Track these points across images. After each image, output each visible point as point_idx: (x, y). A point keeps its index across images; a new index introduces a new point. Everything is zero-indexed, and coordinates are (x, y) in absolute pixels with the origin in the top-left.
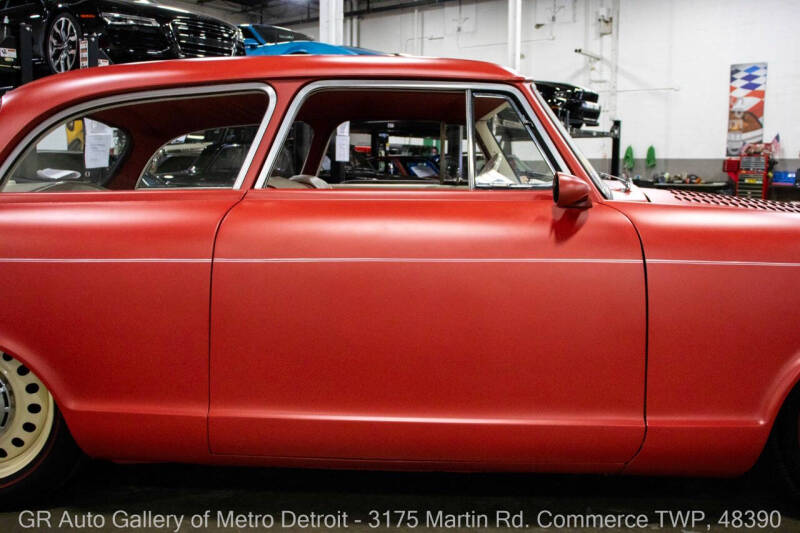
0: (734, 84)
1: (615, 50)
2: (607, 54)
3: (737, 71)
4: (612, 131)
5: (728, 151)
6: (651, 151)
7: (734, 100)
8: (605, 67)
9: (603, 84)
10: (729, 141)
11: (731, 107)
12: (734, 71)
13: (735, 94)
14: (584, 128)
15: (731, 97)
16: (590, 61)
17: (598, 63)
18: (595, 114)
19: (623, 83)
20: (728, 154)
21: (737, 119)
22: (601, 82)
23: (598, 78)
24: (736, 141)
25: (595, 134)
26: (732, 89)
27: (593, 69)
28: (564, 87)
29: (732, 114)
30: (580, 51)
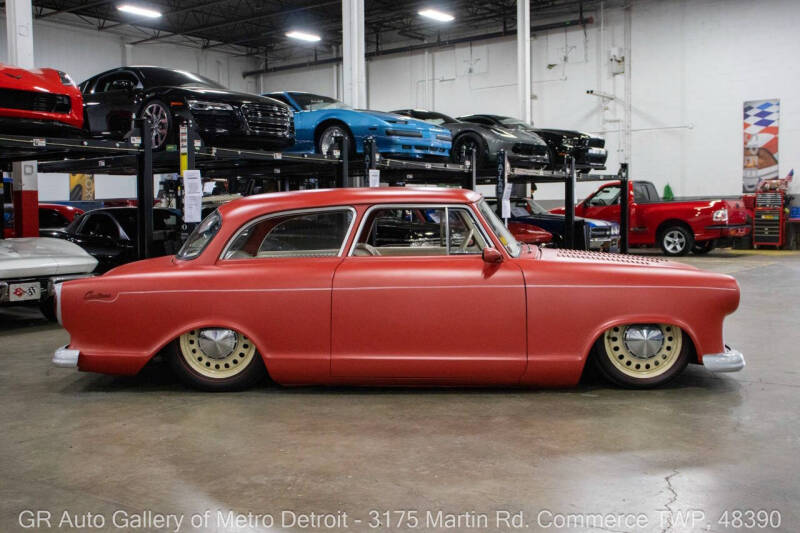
0: (748, 121)
1: (628, 90)
2: (620, 94)
3: (750, 108)
4: (620, 174)
5: (744, 188)
6: (668, 189)
7: (748, 137)
8: (619, 108)
9: (617, 124)
10: (744, 178)
11: (745, 143)
12: (747, 108)
13: (749, 130)
14: (593, 172)
15: (745, 134)
16: (604, 101)
17: (612, 101)
18: (602, 159)
19: (636, 122)
20: (745, 191)
21: (752, 155)
22: (615, 121)
23: (611, 118)
24: (752, 178)
25: (601, 178)
26: (746, 126)
27: (607, 109)
28: (571, 135)
29: (746, 150)
30: (592, 92)
